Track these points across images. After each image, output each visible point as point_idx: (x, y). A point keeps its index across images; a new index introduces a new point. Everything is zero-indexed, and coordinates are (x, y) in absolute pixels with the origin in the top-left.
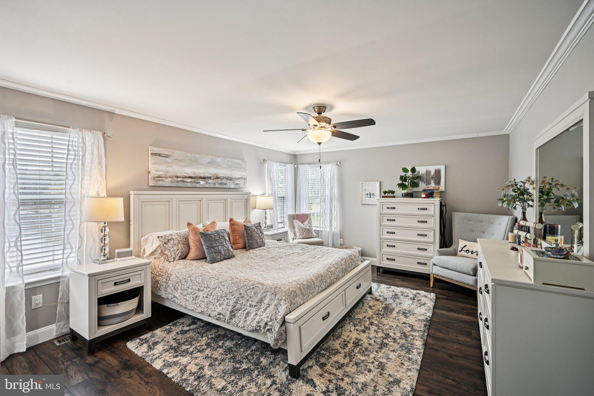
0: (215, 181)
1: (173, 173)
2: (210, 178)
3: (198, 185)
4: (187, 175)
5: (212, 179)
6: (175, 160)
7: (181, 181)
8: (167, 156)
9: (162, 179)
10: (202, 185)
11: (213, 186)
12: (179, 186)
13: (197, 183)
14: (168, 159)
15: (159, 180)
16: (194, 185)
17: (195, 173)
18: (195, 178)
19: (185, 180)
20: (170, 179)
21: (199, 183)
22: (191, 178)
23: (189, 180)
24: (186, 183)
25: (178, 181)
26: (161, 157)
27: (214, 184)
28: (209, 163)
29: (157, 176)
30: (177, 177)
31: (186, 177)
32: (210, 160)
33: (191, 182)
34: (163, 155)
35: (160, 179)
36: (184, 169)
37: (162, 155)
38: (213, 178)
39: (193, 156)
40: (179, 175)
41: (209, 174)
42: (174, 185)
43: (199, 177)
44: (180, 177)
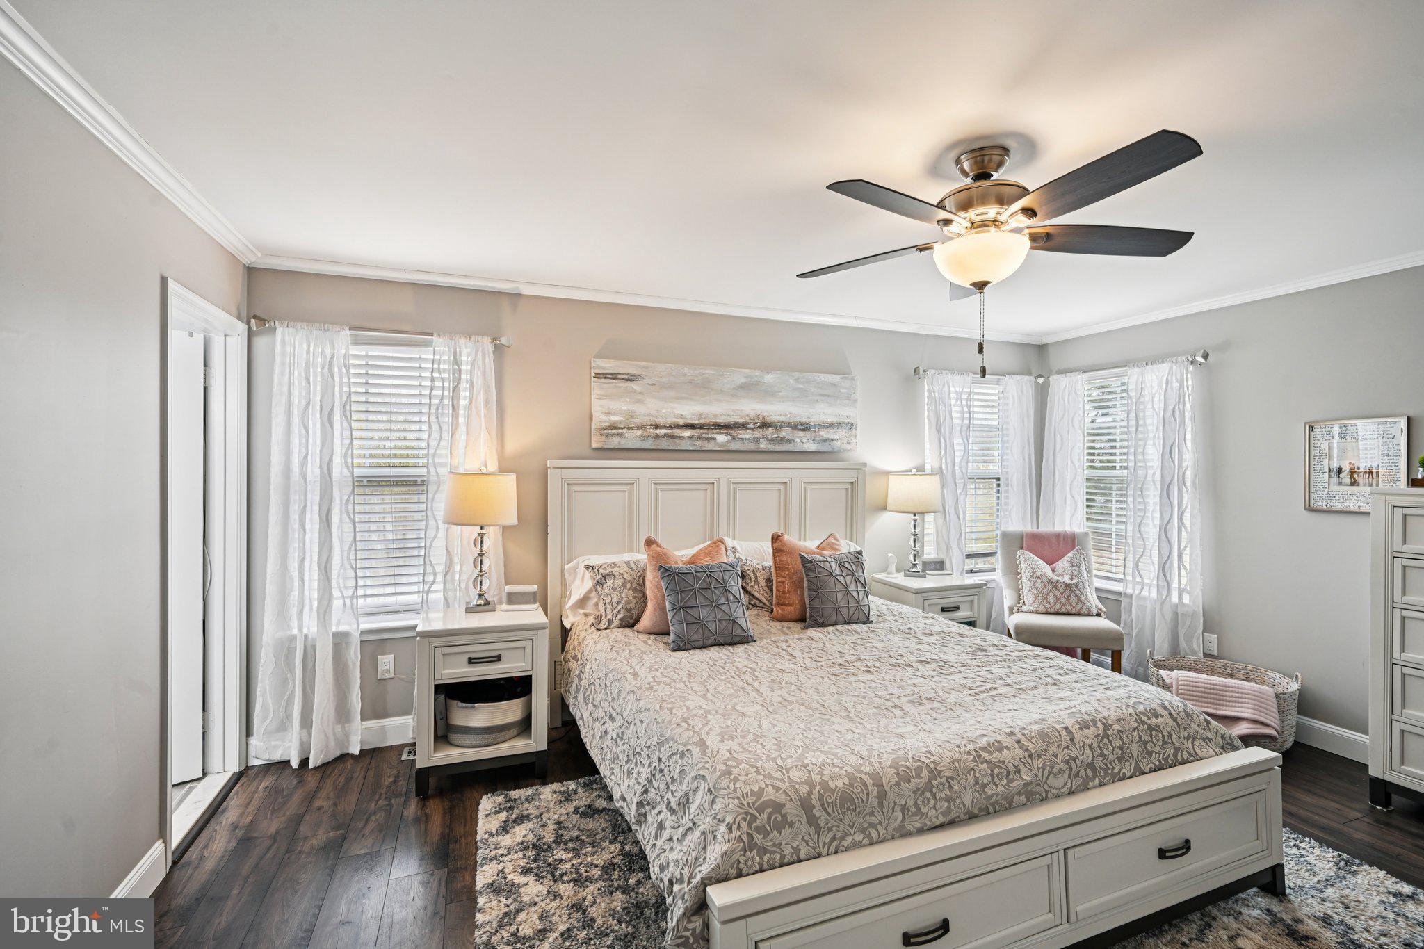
0: (757, 434)
1: (647, 418)
2: (743, 426)
3: (710, 446)
4: (681, 422)
5: (752, 429)
6: (649, 387)
7: (665, 435)
8: (631, 378)
9: (620, 431)
10: (722, 446)
11: (752, 447)
12: (660, 447)
13: (709, 439)
14: (634, 386)
15: (613, 435)
16: (699, 444)
17: (701, 414)
18: (701, 427)
19: (677, 432)
20: (640, 432)
21: (714, 439)
22: (692, 427)
23: (687, 433)
24: (677, 441)
25: (657, 437)
26: (617, 381)
27: (757, 441)
28: (742, 387)
29: (607, 425)
30: (657, 427)
31: (678, 426)
32: (744, 380)
33: (690, 437)
34: (623, 377)
35: (614, 431)
36: (676, 405)
37: (619, 376)
38: (751, 426)
39: (697, 372)
40: (660, 421)
41: (742, 417)
42: (648, 444)
43: (713, 425)
44: (664, 427)
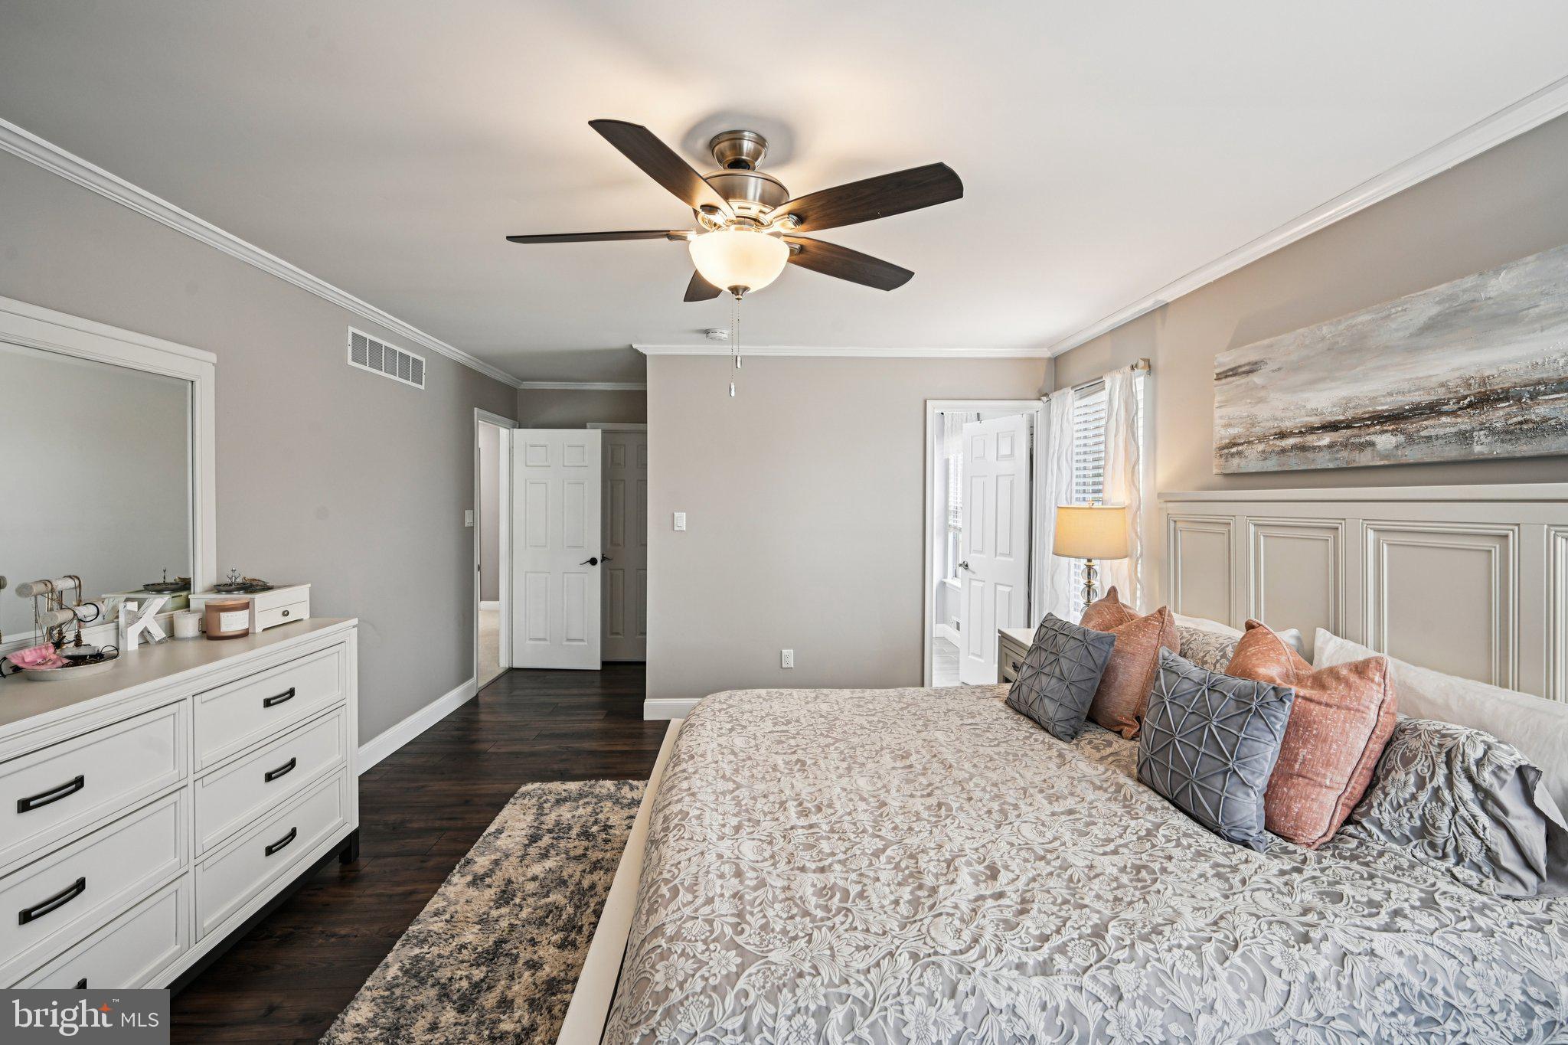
0: (1464, 423)
1: (1270, 424)
2: (1433, 409)
3: (1365, 458)
4: (1316, 421)
5: (1454, 413)
6: (1275, 373)
7: (1294, 447)
8: (1253, 368)
9: (1240, 448)
10: (1386, 457)
11: (1456, 452)
12: (1286, 468)
13: (1362, 447)
14: (1256, 379)
15: (1232, 455)
16: (1344, 457)
17: (1349, 400)
18: (1348, 425)
19: (1312, 440)
20: (1261, 447)
21: (1372, 444)
22: (1333, 427)
23: (1326, 439)
24: (1310, 455)
25: (1283, 451)
26: (1237, 378)
27: (1465, 437)
28: (1432, 326)
29: (1227, 441)
30: (1282, 435)
31: (1312, 430)
32: (1434, 310)
33: (1331, 446)
34: (1243, 369)
35: (1234, 450)
36: (1306, 395)
37: (1240, 370)
38: (1451, 407)
39: (1342, 327)
40: (1287, 425)
41: (1428, 390)
42: (1271, 465)
43: (1368, 419)
44: (1291, 434)
